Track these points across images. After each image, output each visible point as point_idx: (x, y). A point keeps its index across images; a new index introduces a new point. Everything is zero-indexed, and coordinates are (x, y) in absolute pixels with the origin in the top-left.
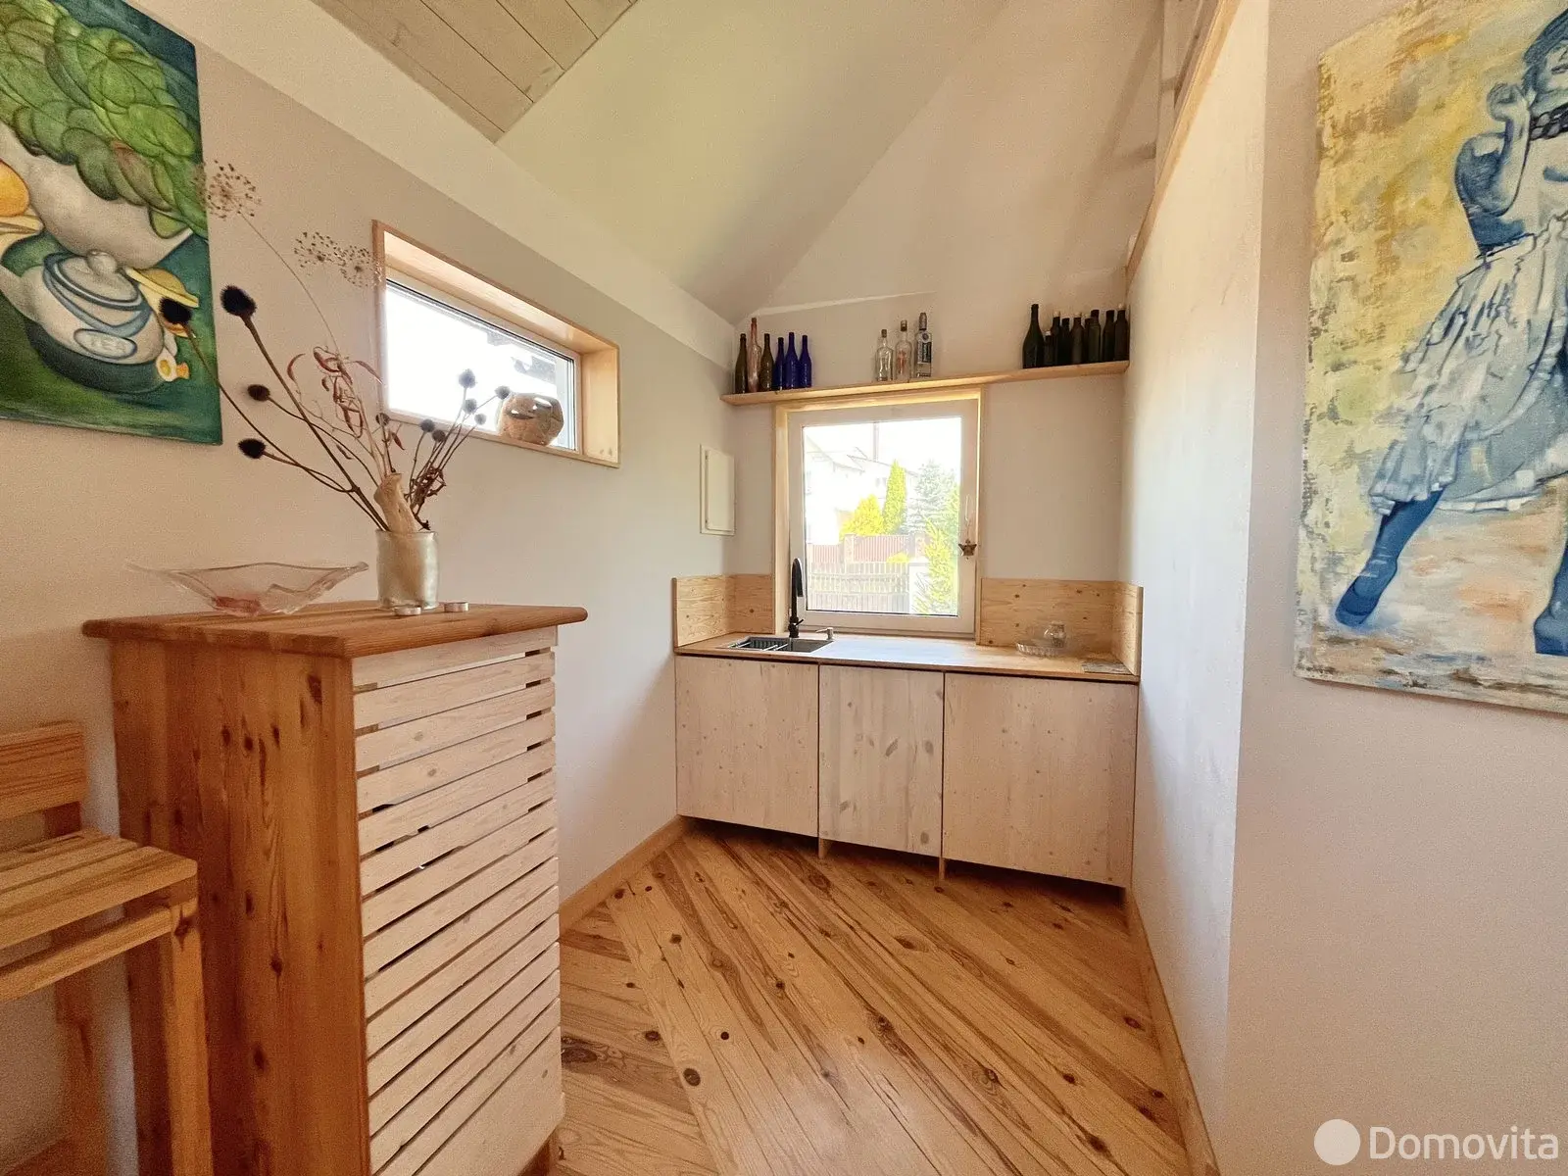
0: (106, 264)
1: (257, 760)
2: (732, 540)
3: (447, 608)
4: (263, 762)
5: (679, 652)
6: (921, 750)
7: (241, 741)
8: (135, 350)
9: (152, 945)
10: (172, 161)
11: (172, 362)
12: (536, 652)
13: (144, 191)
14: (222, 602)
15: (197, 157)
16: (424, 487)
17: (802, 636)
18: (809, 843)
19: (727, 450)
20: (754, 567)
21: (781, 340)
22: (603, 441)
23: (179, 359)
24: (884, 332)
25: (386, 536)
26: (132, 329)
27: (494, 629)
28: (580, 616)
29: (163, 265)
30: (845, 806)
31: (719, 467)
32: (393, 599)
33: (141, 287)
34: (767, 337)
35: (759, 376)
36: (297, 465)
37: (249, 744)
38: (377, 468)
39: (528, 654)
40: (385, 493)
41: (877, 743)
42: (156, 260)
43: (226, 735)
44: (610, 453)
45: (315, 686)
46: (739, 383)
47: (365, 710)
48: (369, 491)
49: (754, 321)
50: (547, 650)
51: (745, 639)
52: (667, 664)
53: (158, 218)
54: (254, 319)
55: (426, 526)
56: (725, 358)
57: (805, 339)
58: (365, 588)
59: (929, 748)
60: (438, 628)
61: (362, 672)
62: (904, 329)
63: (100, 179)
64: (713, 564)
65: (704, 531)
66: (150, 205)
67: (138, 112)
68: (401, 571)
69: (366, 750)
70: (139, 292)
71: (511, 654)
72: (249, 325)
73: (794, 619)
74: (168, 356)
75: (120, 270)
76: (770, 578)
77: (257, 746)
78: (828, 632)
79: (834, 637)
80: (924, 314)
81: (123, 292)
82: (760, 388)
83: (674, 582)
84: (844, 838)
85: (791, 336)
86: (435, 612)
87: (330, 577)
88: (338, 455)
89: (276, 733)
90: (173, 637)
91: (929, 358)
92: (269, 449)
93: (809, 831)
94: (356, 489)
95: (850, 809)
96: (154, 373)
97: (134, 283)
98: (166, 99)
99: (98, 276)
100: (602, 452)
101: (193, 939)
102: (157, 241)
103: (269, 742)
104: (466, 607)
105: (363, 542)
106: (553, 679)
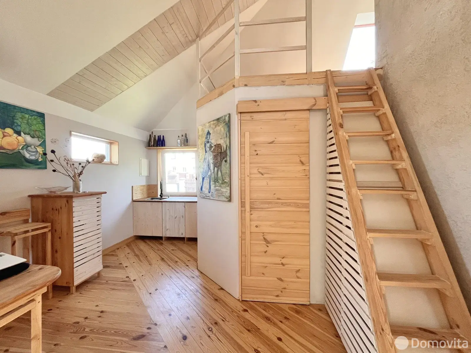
0: (33, 147)
1: (58, 212)
2: (149, 177)
3: (84, 192)
4: (59, 212)
5: (134, 201)
6: (181, 217)
7: (55, 210)
8: (36, 157)
9: (45, 232)
10: (41, 130)
11: (41, 159)
12: (98, 198)
13: (38, 135)
14: (51, 192)
15: (44, 129)
16: (80, 174)
17: (163, 197)
18: (160, 238)
19: (147, 158)
20: (153, 183)
21: (158, 136)
22: (115, 160)
23: (41, 158)
24: (179, 136)
25: (75, 182)
26: (35, 155)
27: (92, 194)
28: (106, 193)
29: (40, 145)
30: (168, 229)
31: (145, 162)
32: (75, 191)
33: (37, 149)
34: (155, 136)
35: (153, 143)
36: (60, 172)
37: (56, 210)
38: (73, 173)
39: (97, 198)
40: (74, 176)
41: (173, 217)
42: (39, 145)
43: (53, 209)
44: (117, 162)
45: (67, 201)
46: (149, 145)
47: (74, 204)
48: (72, 176)
49: (152, 132)
50: (100, 198)
51: (151, 198)
52: (131, 203)
53: (40, 139)
54: (55, 153)
55: (80, 180)
56: (146, 139)
57: (163, 136)
58: (71, 190)
59: (183, 217)
60: (83, 194)
61: (74, 200)
62: (182, 136)
63: (32, 136)
64: (144, 182)
65: (140, 176)
66: (38, 137)
67: (37, 125)
68: (76, 187)
69: (74, 210)
70: (37, 150)
71: (94, 199)
72: (55, 154)
73: (161, 193)
74: (40, 158)
75: (35, 147)
76: (157, 185)
77: (58, 210)
78: (168, 196)
79: (170, 197)
80: (186, 134)
81: (35, 150)
82: (154, 146)
83: (132, 187)
84: (168, 236)
85: (160, 136)
86: (82, 193)
87: (66, 188)
88: (67, 170)
89: (61, 208)
90: (45, 196)
91: (187, 142)
92: (57, 171)
93: (161, 235)
94: (69, 175)
95: (168, 230)
96: (38, 160)
97: (36, 148)
98: (41, 122)
99: (32, 148)
100: (115, 162)
101: (50, 232)
102: (39, 142)
103: (60, 209)
104: (87, 192)
105: (70, 183)
106: (101, 202)
